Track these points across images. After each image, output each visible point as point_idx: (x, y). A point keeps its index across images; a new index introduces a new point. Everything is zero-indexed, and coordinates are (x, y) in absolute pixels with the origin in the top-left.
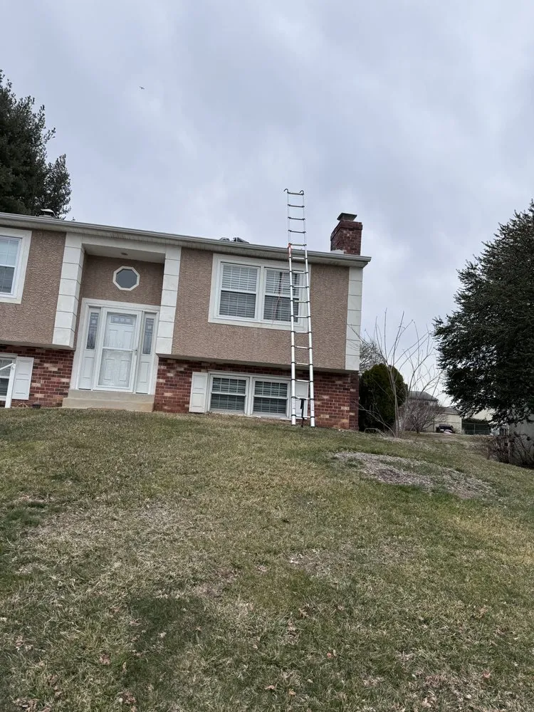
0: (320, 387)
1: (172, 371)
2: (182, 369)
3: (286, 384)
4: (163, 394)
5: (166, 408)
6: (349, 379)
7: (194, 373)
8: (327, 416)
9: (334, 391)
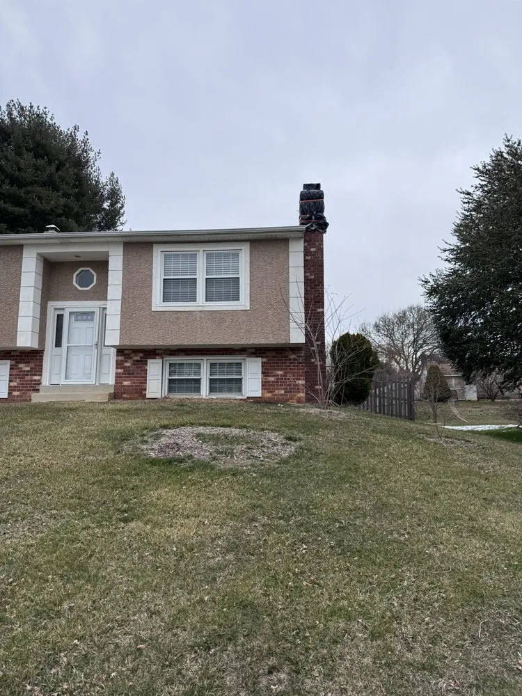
0: (273, 363)
1: (129, 361)
2: (139, 358)
3: (241, 363)
4: (122, 383)
5: (125, 396)
6: (303, 352)
7: (149, 361)
8: (282, 392)
9: (287, 366)
